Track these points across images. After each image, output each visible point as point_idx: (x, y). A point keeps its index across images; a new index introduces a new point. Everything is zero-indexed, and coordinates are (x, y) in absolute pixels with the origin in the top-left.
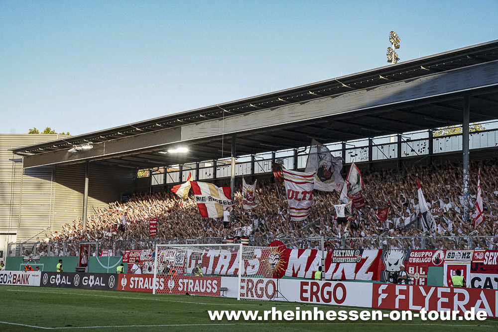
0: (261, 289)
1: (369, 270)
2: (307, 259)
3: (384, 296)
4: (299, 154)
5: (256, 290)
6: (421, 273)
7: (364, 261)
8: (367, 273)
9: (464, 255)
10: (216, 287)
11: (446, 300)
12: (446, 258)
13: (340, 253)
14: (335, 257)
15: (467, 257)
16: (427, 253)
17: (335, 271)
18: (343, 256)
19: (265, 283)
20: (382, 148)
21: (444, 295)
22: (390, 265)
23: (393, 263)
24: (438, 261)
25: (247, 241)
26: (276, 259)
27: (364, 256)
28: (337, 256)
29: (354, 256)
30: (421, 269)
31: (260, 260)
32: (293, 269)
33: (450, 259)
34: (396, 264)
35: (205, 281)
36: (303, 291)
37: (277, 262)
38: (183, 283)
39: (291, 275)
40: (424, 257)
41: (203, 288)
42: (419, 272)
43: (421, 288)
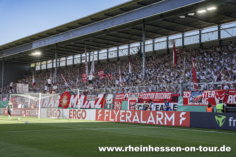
2: (77, 99)
3: (100, 115)
4: (91, 55)
6: (119, 104)
7: (98, 99)
8: (99, 105)
9: (136, 95)
11: (123, 116)
12: (129, 97)
13: (89, 96)
14: (88, 98)
15: (137, 96)
16: (122, 95)
17: (87, 105)
18: (90, 97)
20: (122, 51)
21: (123, 114)
22: (108, 101)
23: (109, 100)
24: (126, 98)
26: (66, 100)
27: (98, 98)
28: (88, 97)
29: (95, 98)
30: (119, 102)
31: (60, 100)
32: (72, 104)
33: (130, 97)
34: (110, 100)
36: (70, 114)
37: (66, 101)
38: (28, 112)
39: (71, 107)
40: (121, 97)
41: (34, 114)
43: (114, 111)
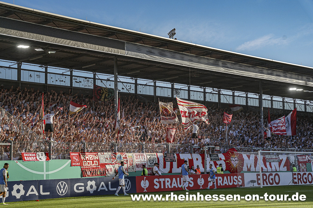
0: (272, 179)
1: (284, 166)
2: (254, 160)
5: (269, 181)
10: (241, 181)
14: (267, 159)
19: (274, 175)
24: (309, 160)
25: (216, 148)
27: (281, 159)
31: (225, 161)
35: (232, 177)
39: (247, 170)
40: (304, 159)
41: (231, 182)
42: (304, 166)
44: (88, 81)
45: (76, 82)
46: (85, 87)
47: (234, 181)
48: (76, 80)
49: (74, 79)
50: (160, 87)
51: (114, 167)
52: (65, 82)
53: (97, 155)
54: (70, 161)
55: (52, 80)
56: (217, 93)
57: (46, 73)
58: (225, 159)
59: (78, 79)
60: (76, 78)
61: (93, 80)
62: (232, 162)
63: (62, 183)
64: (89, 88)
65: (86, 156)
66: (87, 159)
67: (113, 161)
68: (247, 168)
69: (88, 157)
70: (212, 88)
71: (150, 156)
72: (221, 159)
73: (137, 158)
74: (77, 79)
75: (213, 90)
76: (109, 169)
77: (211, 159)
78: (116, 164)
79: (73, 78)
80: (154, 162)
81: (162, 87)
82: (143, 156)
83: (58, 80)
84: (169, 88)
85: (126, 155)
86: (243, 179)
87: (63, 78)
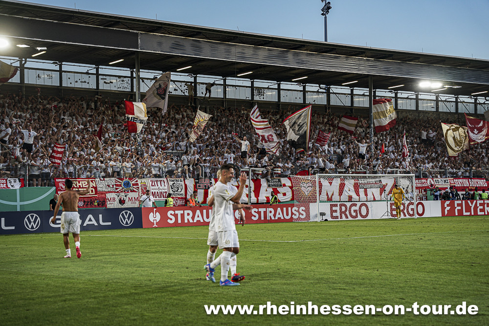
0: (355, 211)
2: (338, 186)
3: (448, 208)
5: (350, 213)
7: (384, 186)
9: (445, 181)
10: (304, 213)
11: (482, 207)
12: (435, 183)
14: (362, 184)
15: (447, 183)
17: (366, 195)
18: (368, 183)
24: (432, 184)
25: (275, 170)
26: (309, 187)
27: (384, 184)
30: (423, 190)
31: (291, 187)
32: (327, 195)
35: (290, 208)
41: (287, 215)
42: (422, 193)
44: (123, 81)
45: (105, 82)
46: (118, 89)
47: (292, 214)
48: (104, 80)
49: (101, 79)
50: (233, 86)
51: (118, 196)
52: (88, 83)
53: (94, 182)
54: (54, 188)
55: (69, 81)
56: (324, 91)
57: (61, 71)
58: (291, 185)
59: (108, 80)
60: (104, 77)
61: (130, 79)
62: (303, 188)
63: (32, 216)
64: (125, 90)
65: (77, 182)
66: (80, 186)
67: (117, 189)
68: (326, 197)
69: (81, 184)
70: (318, 85)
71: (173, 182)
72: (284, 185)
73: (153, 184)
74: (106, 79)
75: (320, 87)
76: (112, 199)
77: (269, 186)
78: (122, 192)
79: (100, 77)
80: (178, 189)
81: (235, 86)
82: (162, 182)
83: (79, 81)
84: (247, 87)
85: (137, 181)
86: (307, 211)
87: (85, 78)
